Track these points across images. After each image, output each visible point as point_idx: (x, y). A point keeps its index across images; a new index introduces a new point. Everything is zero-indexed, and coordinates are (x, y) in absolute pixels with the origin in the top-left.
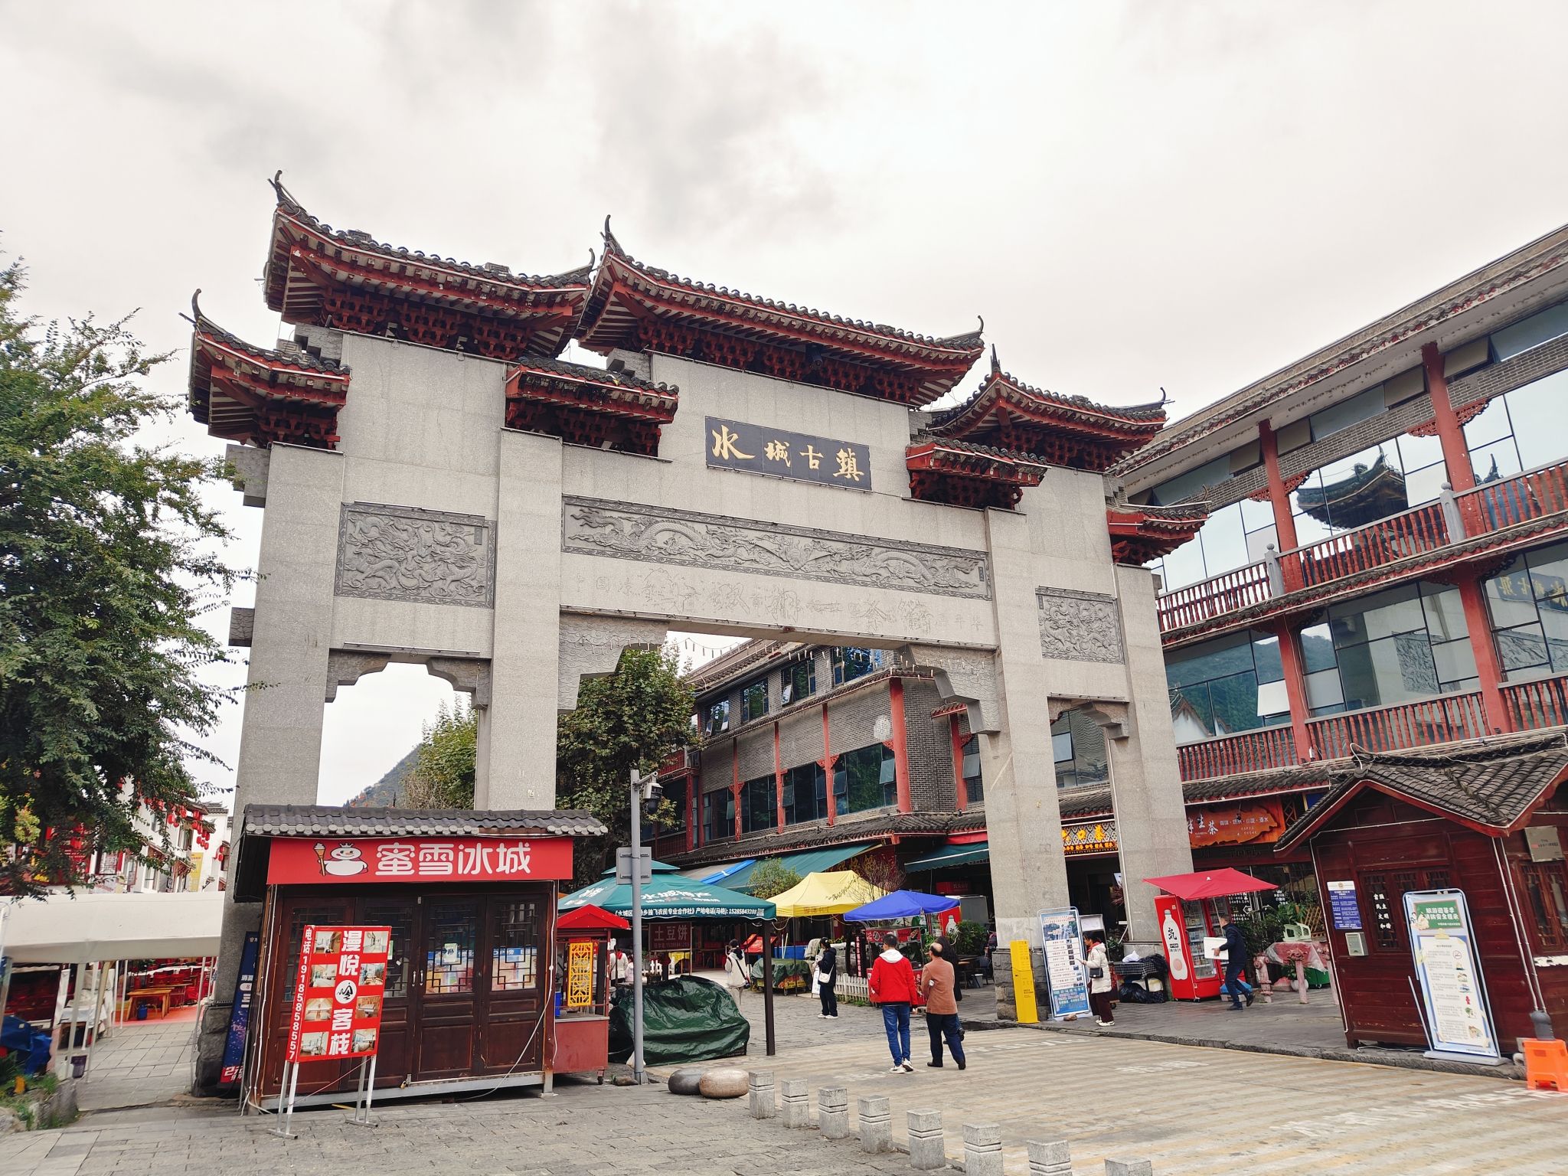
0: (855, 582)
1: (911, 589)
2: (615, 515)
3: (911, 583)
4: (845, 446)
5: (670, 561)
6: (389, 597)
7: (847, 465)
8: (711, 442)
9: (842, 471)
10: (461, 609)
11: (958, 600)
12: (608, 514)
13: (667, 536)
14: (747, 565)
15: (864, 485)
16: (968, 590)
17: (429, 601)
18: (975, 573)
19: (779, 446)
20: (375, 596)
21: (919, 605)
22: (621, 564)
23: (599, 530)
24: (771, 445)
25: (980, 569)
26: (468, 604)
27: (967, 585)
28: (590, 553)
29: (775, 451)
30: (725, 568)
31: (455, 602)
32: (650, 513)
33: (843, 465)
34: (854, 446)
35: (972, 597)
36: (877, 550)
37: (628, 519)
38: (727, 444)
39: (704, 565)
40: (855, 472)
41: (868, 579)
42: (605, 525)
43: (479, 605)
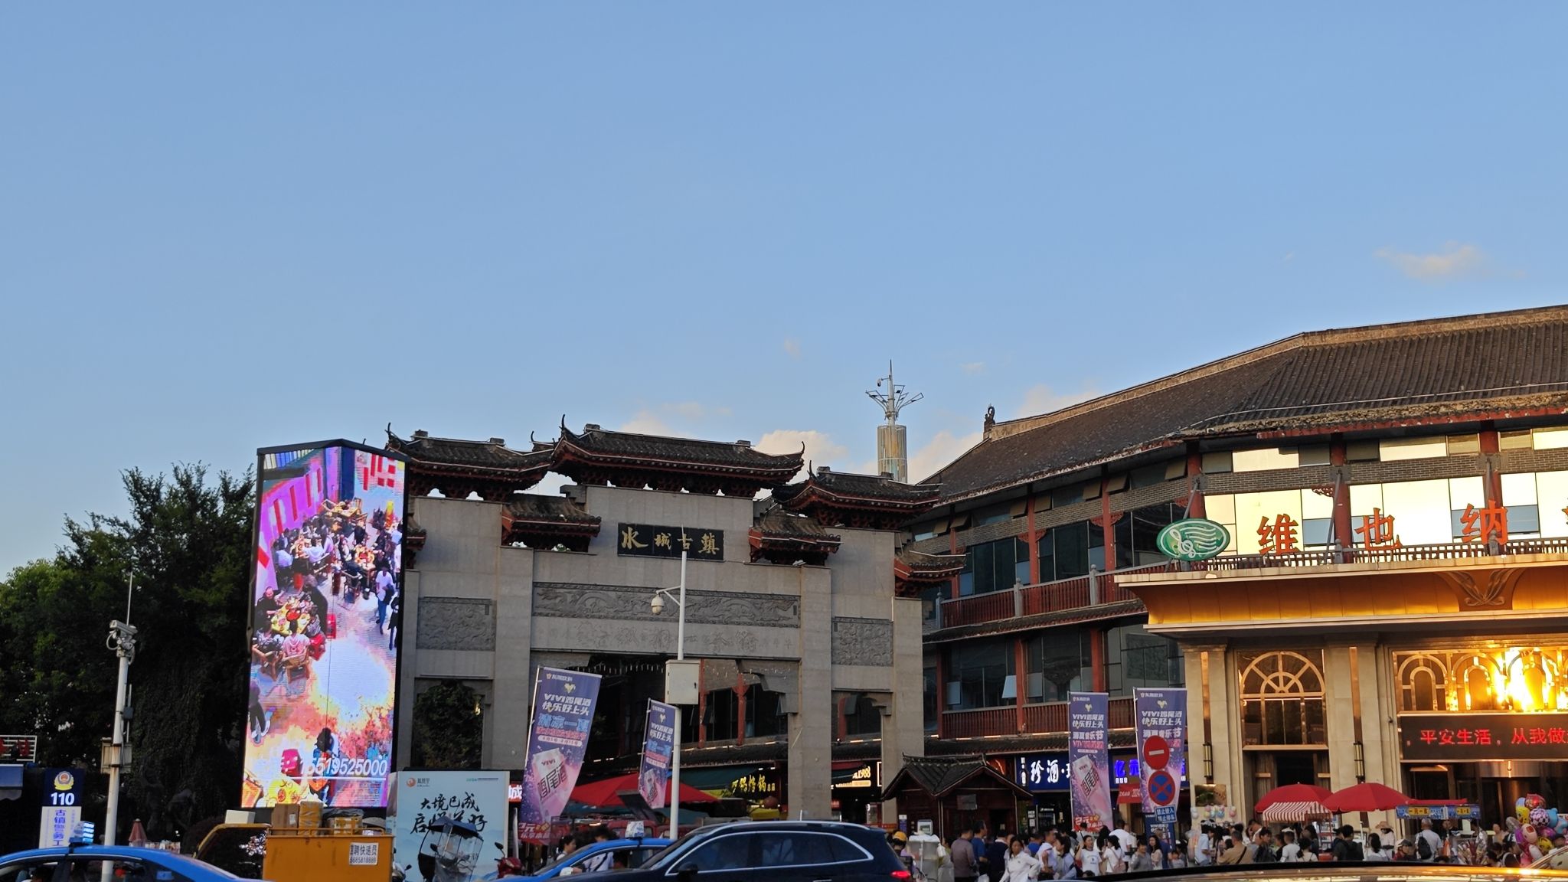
0: (708, 622)
1: (745, 624)
2: (562, 591)
3: (746, 620)
4: (707, 532)
5: (593, 617)
6: (441, 649)
7: (708, 544)
8: (621, 538)
9: (705, 549)
10: (478, 653)
11: (777, 629)
12: (558, 590)
13: (591, 601)
14: (639, 615)
15: (718, 556)
16: (784, 622)
17: (462, 649)
18: (791, 609)
19: (664, 536)
20: (435, 648)
21: (749, 634)
22: (564, 621)
23: (552, 601)
24: (659, 536)
25: (795, 608)
26: (482, 650)
27: (785, 618)
28: (547, 615)
29: (662, 540)
30: (626, 618)
31: (476, 649)
32: (582, 588)
33: (705, 544)
34: (714, 532)
35: (787, 626)
36: (725, 599)
37: (569, 593)
38: (631, 539)
39: (613, 618)
40: (714, 548)
41: (716, 619)
42: (556, 597)
43: (488, 650)
